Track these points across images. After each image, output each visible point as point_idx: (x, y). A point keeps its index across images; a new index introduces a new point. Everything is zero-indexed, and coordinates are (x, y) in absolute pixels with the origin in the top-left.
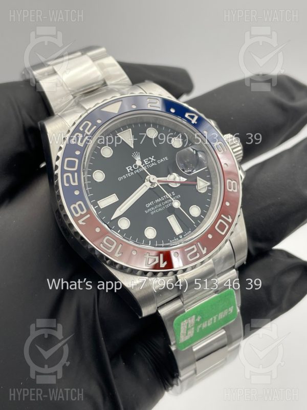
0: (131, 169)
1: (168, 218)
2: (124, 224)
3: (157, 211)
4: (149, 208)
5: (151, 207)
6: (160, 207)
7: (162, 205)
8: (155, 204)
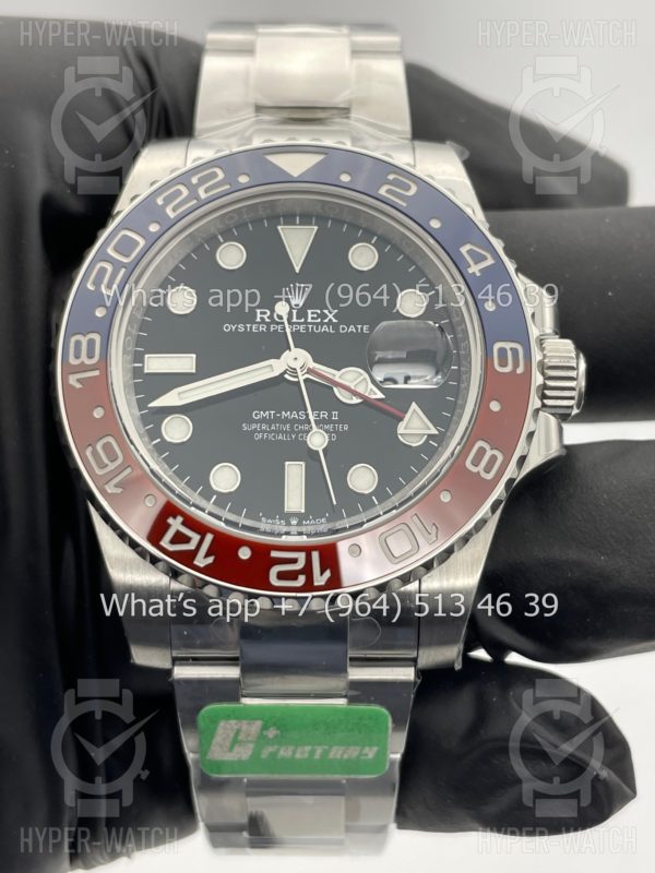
0: (265, 316)
1: (287, 463)
2: (177, 430)
3: (271, 437)
4: (257, 422)
5: (263, 420)
6: (283, 432)
7: (292, 427)
8: (277, 420)
